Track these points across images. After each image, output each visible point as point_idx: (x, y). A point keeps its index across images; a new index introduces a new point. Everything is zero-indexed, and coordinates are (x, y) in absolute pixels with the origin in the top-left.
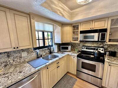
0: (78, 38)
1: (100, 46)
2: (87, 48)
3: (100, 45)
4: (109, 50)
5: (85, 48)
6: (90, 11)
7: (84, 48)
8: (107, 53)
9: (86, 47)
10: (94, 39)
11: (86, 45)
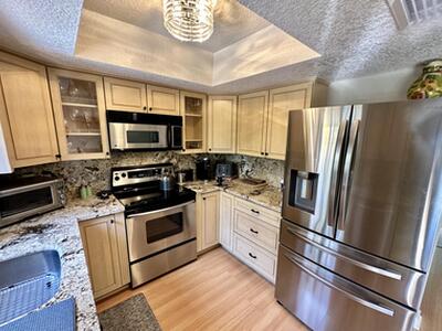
0: (100, 136)
1: (164, 161)
2: (131, 175)
3: (163, 158)
4: (181, 167)
5: (124, 175)
6: (155, 56)
7: (120, 176)
8: (181, 176)
9: (126, 172)
10: (157, 141)
11: (124, 165)
